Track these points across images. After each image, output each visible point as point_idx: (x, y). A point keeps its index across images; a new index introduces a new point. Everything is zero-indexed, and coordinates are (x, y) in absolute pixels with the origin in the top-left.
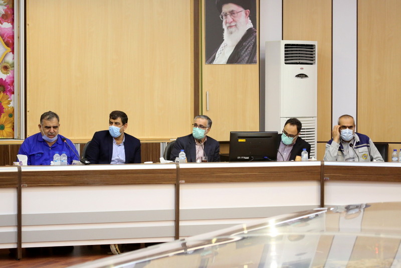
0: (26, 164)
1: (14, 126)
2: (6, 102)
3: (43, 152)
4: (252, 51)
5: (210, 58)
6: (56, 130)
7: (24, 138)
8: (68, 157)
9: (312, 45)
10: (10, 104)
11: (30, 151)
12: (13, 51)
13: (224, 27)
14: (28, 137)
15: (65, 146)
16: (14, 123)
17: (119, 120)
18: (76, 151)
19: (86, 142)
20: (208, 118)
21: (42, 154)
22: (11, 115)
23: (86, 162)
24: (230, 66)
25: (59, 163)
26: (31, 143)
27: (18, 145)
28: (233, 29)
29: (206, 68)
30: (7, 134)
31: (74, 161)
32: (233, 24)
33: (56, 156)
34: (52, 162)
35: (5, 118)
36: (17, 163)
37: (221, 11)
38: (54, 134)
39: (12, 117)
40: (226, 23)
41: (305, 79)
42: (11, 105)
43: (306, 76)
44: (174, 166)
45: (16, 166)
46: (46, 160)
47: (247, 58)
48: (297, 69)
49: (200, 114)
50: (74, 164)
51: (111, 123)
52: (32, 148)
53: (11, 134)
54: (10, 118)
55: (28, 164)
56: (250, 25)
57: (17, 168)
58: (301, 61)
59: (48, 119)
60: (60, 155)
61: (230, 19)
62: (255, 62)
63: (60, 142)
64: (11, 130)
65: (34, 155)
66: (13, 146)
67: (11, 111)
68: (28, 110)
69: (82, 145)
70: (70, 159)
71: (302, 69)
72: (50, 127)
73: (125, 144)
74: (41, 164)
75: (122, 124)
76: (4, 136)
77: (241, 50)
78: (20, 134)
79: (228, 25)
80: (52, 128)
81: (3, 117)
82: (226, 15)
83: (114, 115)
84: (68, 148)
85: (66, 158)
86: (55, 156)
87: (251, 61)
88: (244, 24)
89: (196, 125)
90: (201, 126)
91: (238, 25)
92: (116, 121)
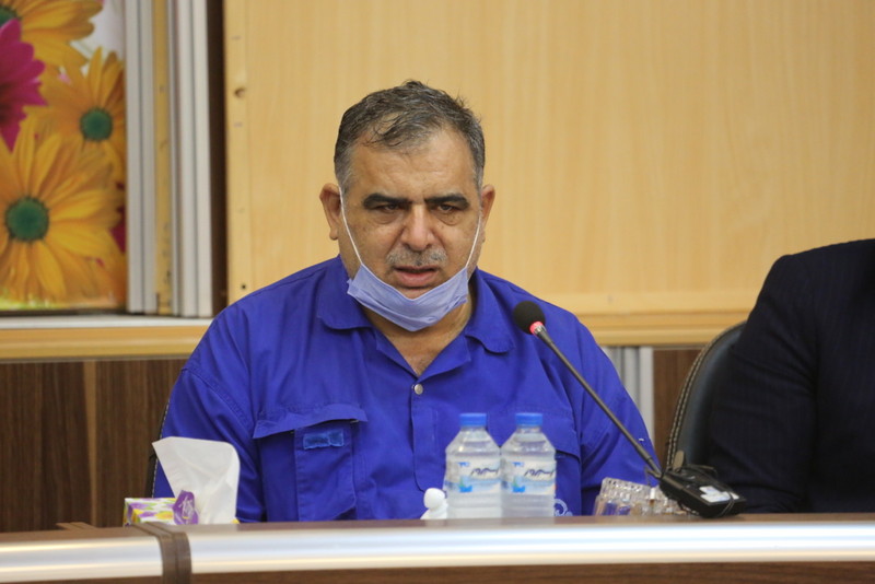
0: (228, 514)
1: (122, 210)
2: (57, 18)
3: (358, 414)
6: (452, 233)
7: (206, 307)
8: (561, 456)
10: (89, 30)
11: (258, 412)
14: (236, 294)
15: (535, 368)
16: (121, 186)
18: (625, 406)
19: (706, 333)
21: (352, 427)
22: (102, 123)
23: (712, 495)
25: (488, 500)
26: (264, 339)
27: (156, 368)
30: (68, 277)
31: (615, 490)
33: (470, 449)
34: (433, 495)
35: (53, 143)
36: (157, 509)
38: (435, 256)
39: (107, 135)
42: (101, 37)
45: (149, 530)
46: (385, 477)
50: (611, 510)
52: (274, 384)
53: (102, 278)
54: (92, 147)
55: (241, 515)
57: (152, 545)
59: (390, 138)
60: (501, 437)
63: (496, 331)
64: (96, 242)
65: (288, 439)
66: (116, 370)
67: (101, 89)
68: (235, 76)
69: (670, 361)
70: (575, 467)
72: (402, 205)
74: (349, 515)
76: (41, 294)
78: (172, 275)
80: (419, 210)
81: (38, 138)
84: (560, 377)
85: (550, 464)
86: (456, 449)
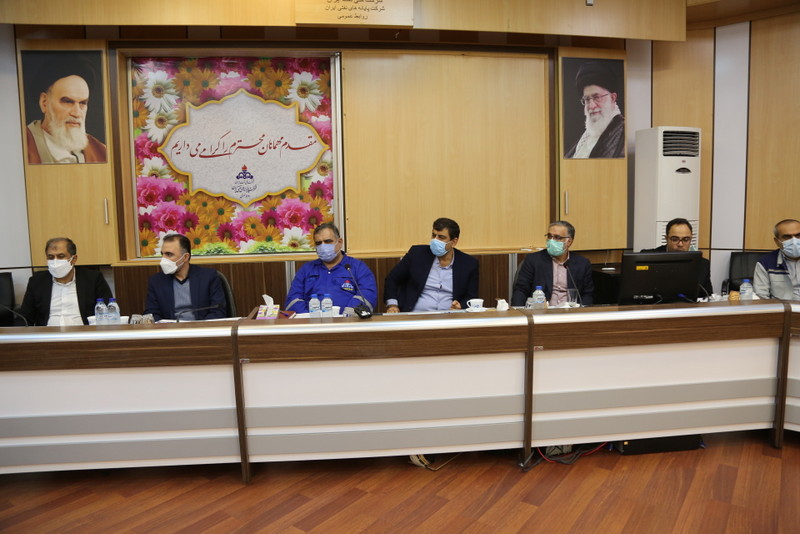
2: (325, 209)
4: (619, 142)
5: (570, 151)
9: (694, 133)
10: (330, 211)
12: (331, 149)
13: (587, 113)
17: (445, 232)
20: (568, 225)
23: (364, 314)
24: (593, 161)
28: (597, 116)
29: (564, 164)
32: (597, 110)
37: (582, 94)
40: (589, 109)
41: (686, 175)
43: (689, 171)
44: (523, 321)
47: (613, 151)
48: (678, 162)
49: (557, 219)
51: (434, 236)
56: (617, 112)
58: (682, 152)
61: (593, 103)
62: (623, 156)
68: (347, 217)
71: (684, 161)
73: (453, 267)
75: (449, 238)
77: (607, 142)
79: (591, 111)
82: (588, 99)
83: (439, 224)
87: (618, 154)
88: (610, 110)
89: (549, 236)
90: (557, 238)
91: (603, 110)
92: (441, 233)
